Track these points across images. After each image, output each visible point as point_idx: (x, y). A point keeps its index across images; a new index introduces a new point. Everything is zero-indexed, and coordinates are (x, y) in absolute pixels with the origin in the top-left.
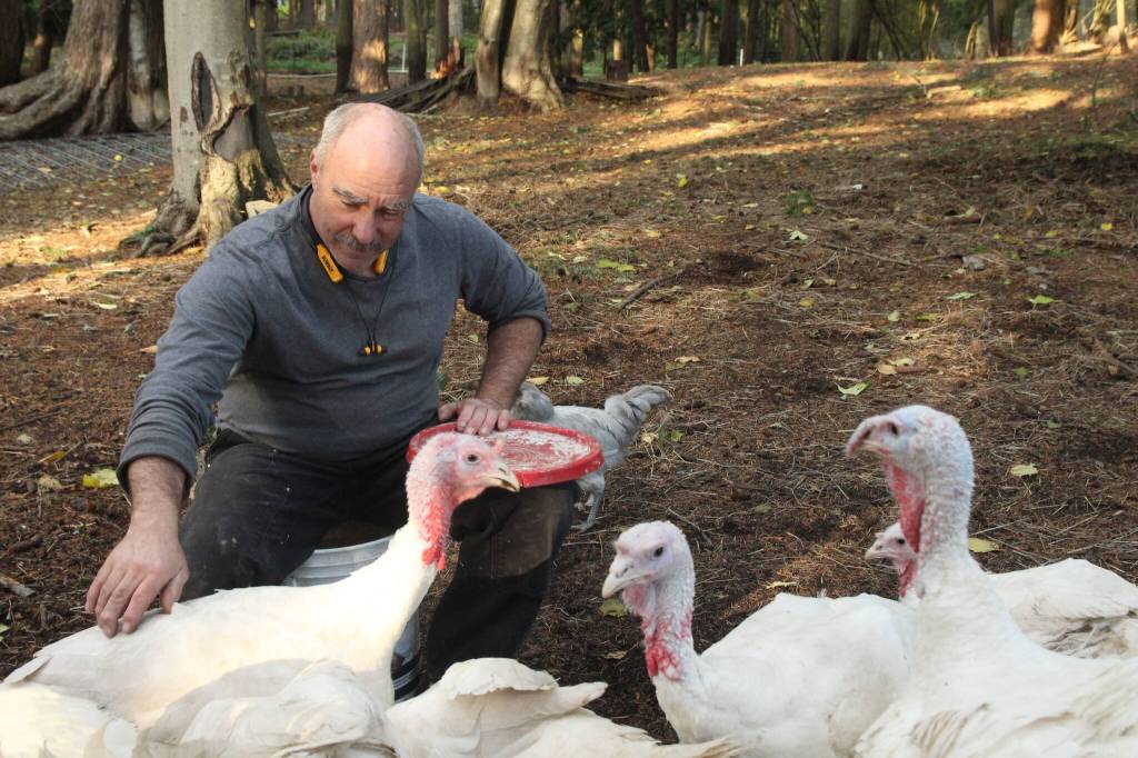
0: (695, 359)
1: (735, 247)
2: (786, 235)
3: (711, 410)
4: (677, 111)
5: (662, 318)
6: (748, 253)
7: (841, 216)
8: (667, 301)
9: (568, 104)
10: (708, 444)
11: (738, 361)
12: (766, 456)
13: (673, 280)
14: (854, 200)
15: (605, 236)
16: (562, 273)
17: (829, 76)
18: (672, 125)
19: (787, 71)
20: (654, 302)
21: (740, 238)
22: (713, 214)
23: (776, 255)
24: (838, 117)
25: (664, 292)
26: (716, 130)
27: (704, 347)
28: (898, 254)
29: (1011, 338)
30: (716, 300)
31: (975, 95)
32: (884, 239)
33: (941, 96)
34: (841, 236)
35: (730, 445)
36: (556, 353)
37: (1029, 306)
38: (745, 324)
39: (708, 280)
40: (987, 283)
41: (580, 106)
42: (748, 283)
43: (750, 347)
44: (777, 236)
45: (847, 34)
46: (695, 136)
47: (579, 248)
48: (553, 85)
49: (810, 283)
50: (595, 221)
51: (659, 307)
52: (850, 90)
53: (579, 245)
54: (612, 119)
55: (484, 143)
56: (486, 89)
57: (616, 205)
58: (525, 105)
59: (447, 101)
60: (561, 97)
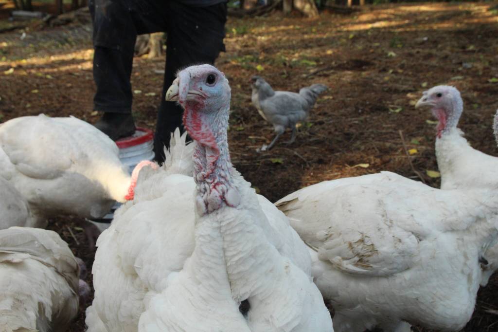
0: (331, 97)
1: (363, 58)
2: (386, 54)
3: (330, 116)
4: (364, 17)
6: (368, 60)
7: (413, 48)
8: (326, 76)
9: (319, 13)
10: (323, 129)
11: (349, 99)
12: (347, 134)
13: (332, 68)
14: (423, 43)
15: (308, 53)
16: (285, 64)
17: (432, 7)
18: (360, 23)
19: (414, 5)
20: (320, 76)
21: (366, 54)
22: (359, 47)
23: (380, 61)
24: (431, 21)
25: (325, 72)
26: (377, 25)
27: (336, 93)
28: (434, 62)
29: (475, 94)
30: (348, 76)
32: (430, 56)
34: (411, 55)
35: (333, 130)
37: (488, 82)
38: (358, 85)
39: (348, 69)
40: (474, 73)
41: (325, 14)
42: (364, 70)
43: (356, 94)
44: (383, 54)
46: (369, 26)
47: (295, 57)
48: (314, 6)
49: (391, 71)
50: (307, 47)
51: (322, 78)
52: (438, 12)
53: (297, 55)
54: (336, 20)
55: (282, 27)
56: (286, 7)
57: (320, 43)
58: (301, 14)
59: (272, 12)
60: (317, 11)
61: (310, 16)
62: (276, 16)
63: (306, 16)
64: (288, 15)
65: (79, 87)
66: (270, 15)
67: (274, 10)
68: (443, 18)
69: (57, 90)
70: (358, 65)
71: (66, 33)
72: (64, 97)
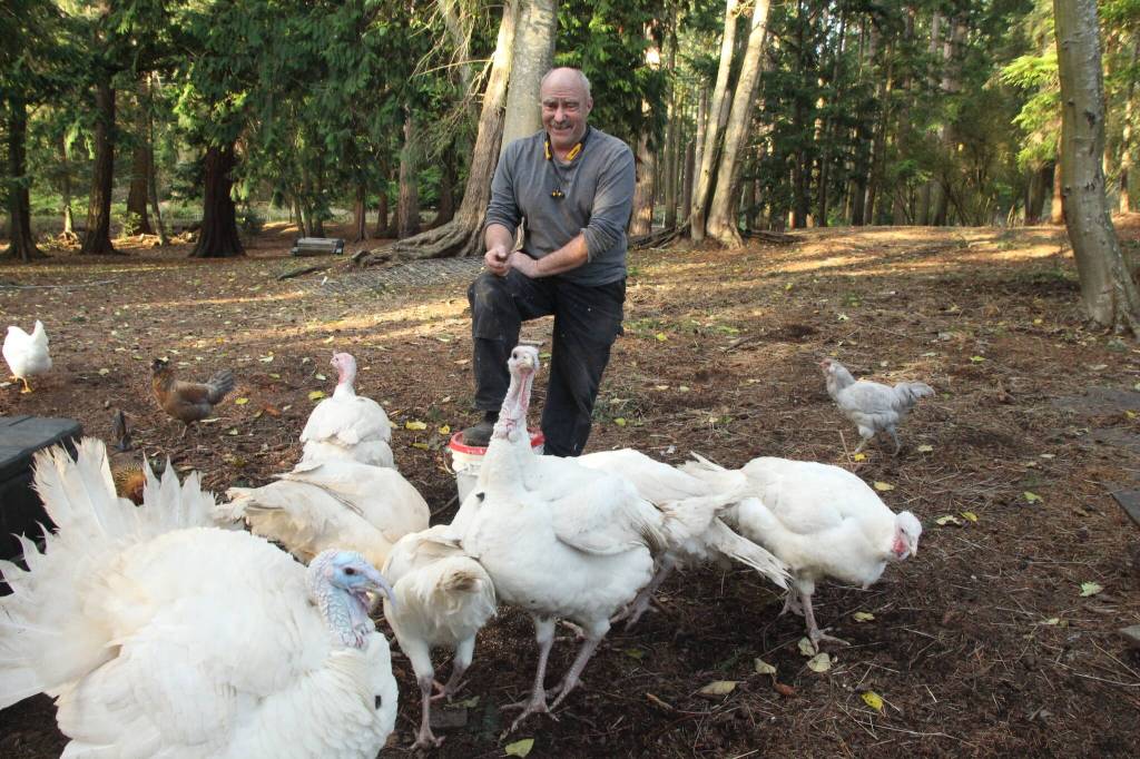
0: (758, 381)
1: (804, 323)
2: (836, 317)
3: (756, 407)
4: (810, 250)
5: (746, 358)
6: (810, 325)
7: (874, 308)
8: (752, 349)
9: (744, 244)
10: (747, 425)
11: (782, 383)
12: (777, 433)
13: (761, 338)
14: (888, 300)
15: (729, 314)
16: (696, 332)
17: (911, 234)
18: (805, 258)
19: (886, 230)
20: (744, 349)
21: (808, 317)
22: (799, 304)
23: (827, 327)
24: (910, 256)
25: (751, 344)
26: (830, 262)
27: (765, 375)
28: (900, 330)
29: (949, 379)
30: (782, 350)
31: (999, 247)
32: (896, 321)
33: (977, 246)
34: (870, 319)
35: (759, 426)
36: (679, 374)
37: (969, 361)
38: (794, 363)
39: (781, 339)
40: (952, 348)
41: (753, 244)
42: (804, 342)
43: (792, 376)
44: (832, 317)
45: (934, 210)
46: (817, 264)
47: (709, 321)
48: (736, 233)
49: (841, 343)
50: (726, 304)
51: (746, 352)
52: (921, 241)
53: (712, 317)
54: (770, 254)
55: (690, 265)
56: (696, 234)
57: (744, 298)
58: (719, 245)
59: (674, 242)
60: (741, 240)
61: (731, 247)
62: (681, 247)
63: (726, 247)
64: (697, 246)
65: (422, 362)
66: (671, 245)
67: (677, 238)
68: (926, 253)
69: (394, 367)
70: (798, 333)
71: (381, 275)
72: (405, 377)
